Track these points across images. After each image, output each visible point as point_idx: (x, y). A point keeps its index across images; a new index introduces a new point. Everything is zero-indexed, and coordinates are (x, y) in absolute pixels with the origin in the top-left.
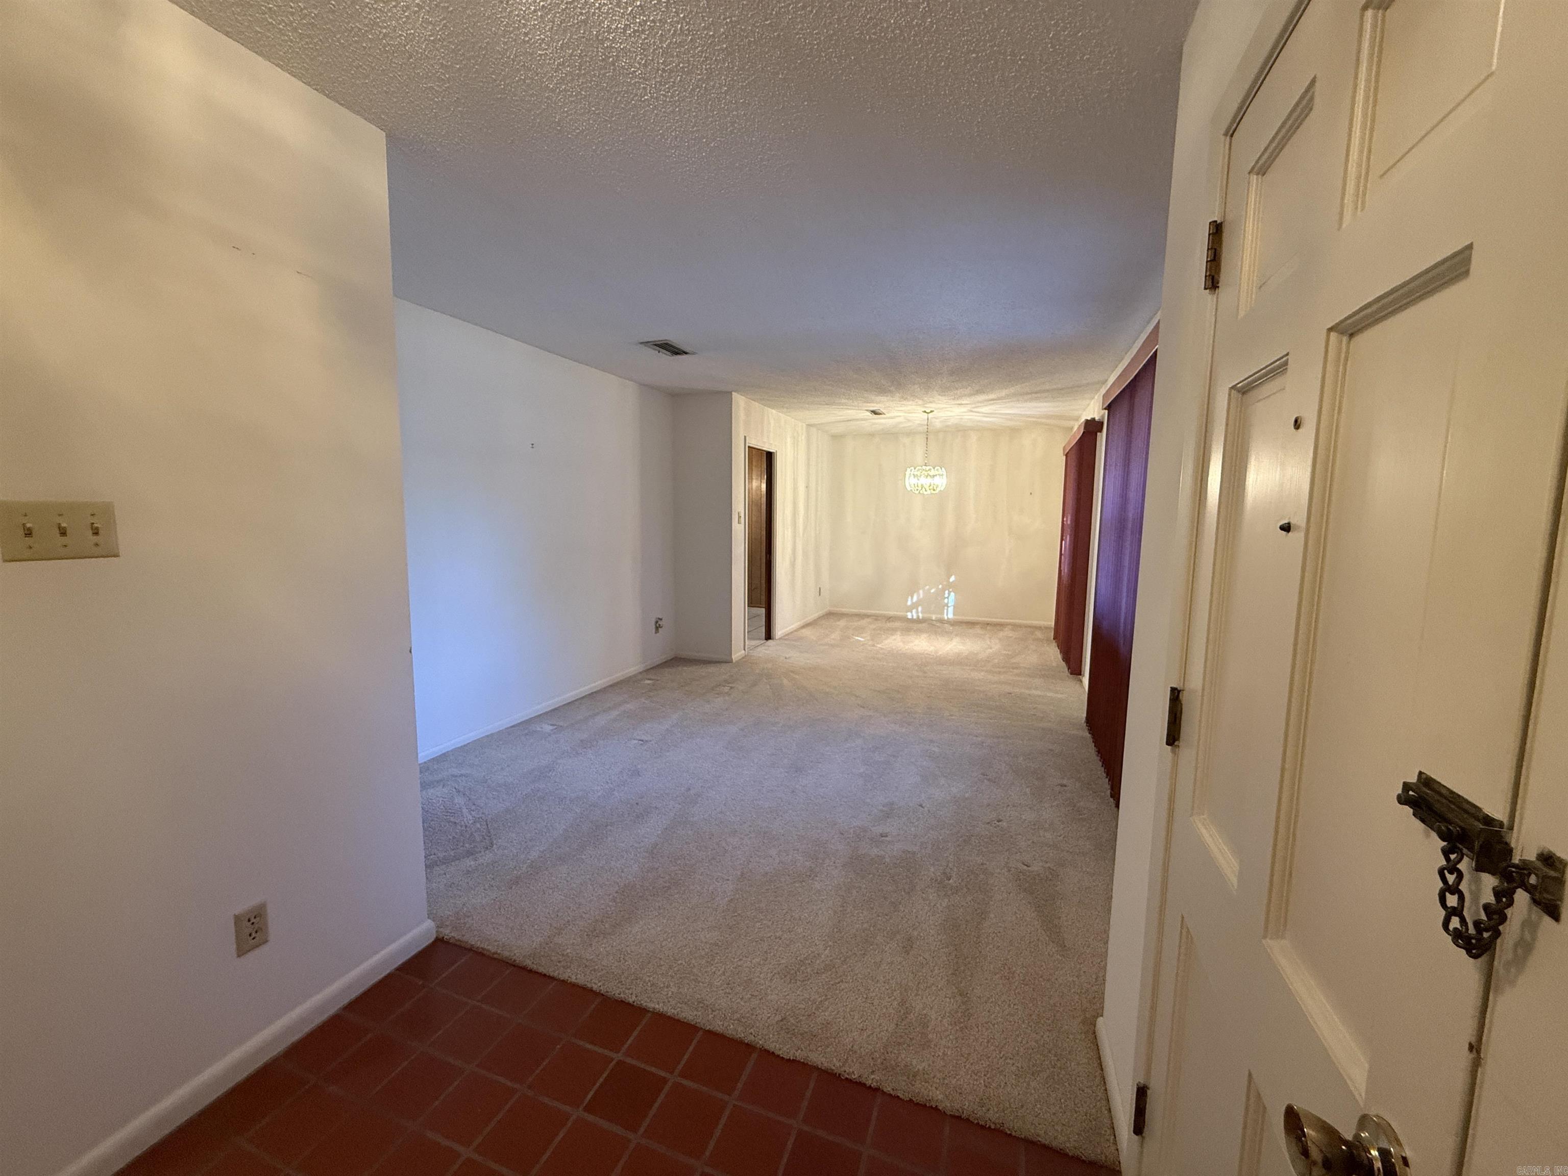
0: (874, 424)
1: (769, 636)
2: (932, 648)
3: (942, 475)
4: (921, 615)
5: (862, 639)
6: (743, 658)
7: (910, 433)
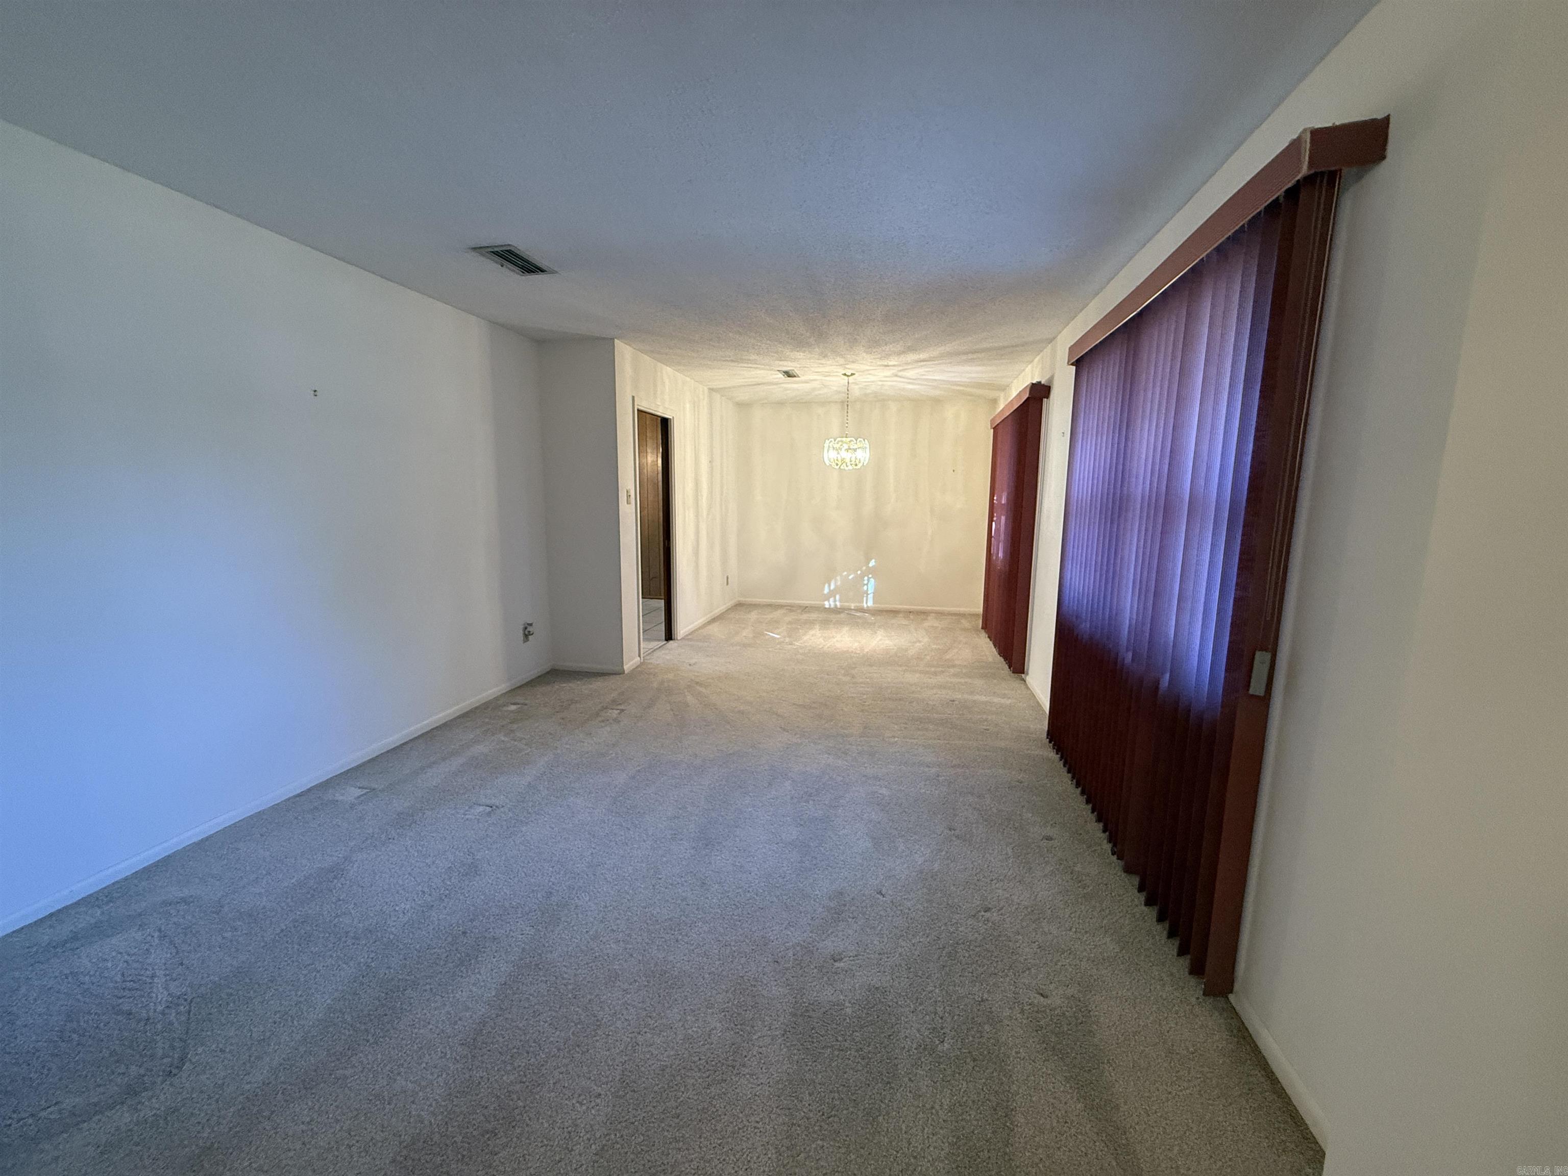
0: (786, 389)
1: (669, 635)
2: (856, 644)
3: (866, 448)
4: (838, 604)
5: (778, 636)
6: (637, 667)
7: (825, 403)
